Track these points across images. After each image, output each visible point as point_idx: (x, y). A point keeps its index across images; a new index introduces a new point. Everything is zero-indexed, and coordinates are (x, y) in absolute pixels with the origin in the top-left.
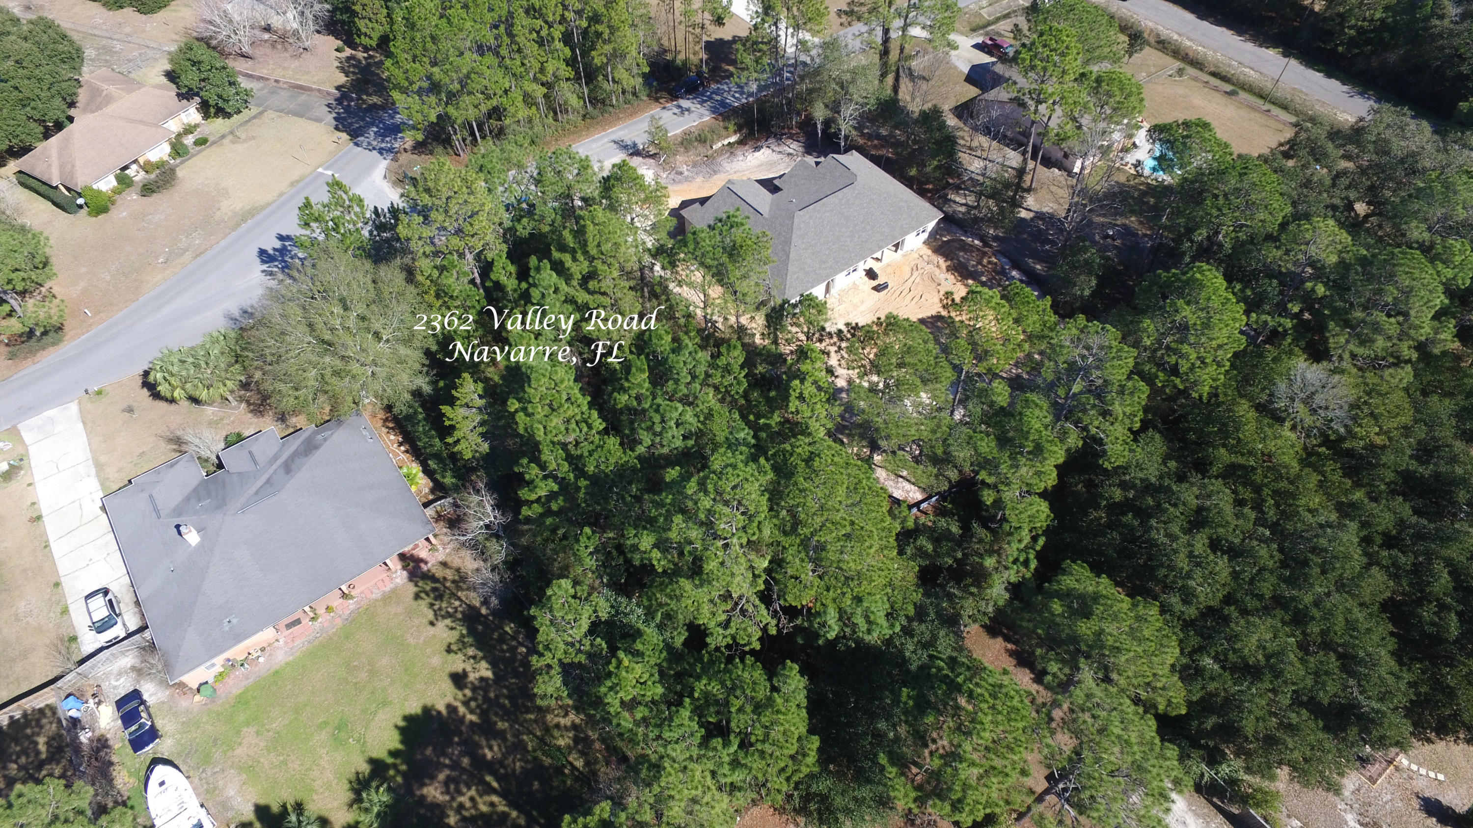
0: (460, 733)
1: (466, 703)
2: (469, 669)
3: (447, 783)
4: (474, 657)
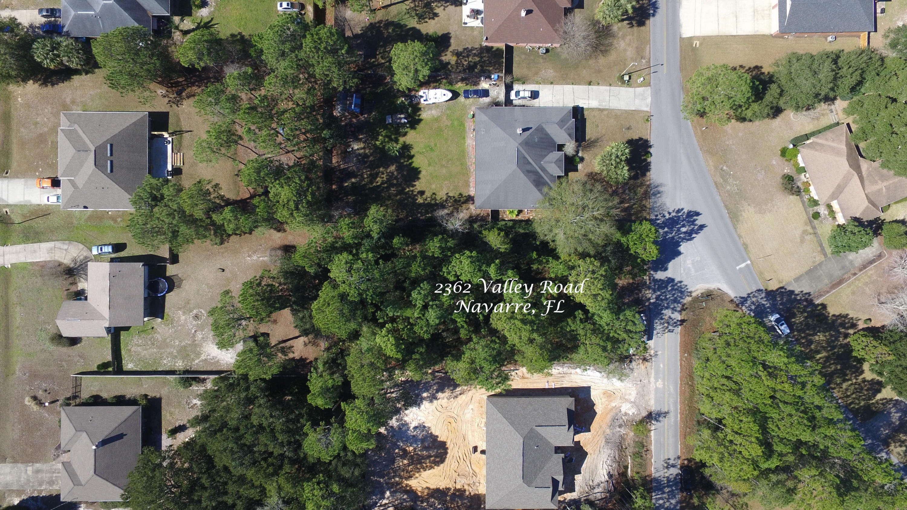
0: (405, 184)
2: (423, 197)
3: (393, 173)
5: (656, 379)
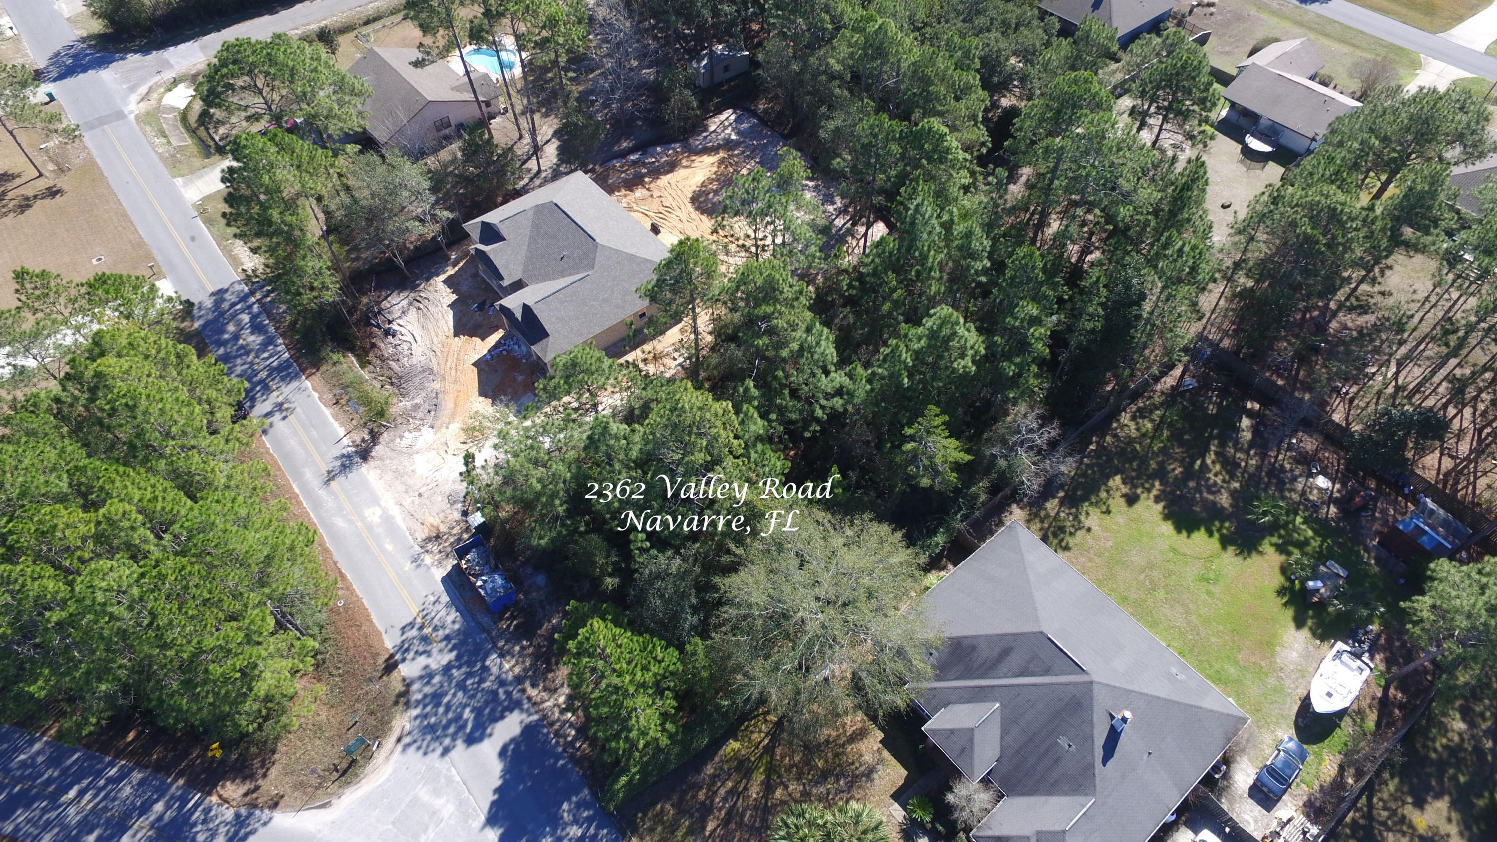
0: (1172, 492)
1: (1149, 490)
3: (1213, 495)
5: (387, 519)
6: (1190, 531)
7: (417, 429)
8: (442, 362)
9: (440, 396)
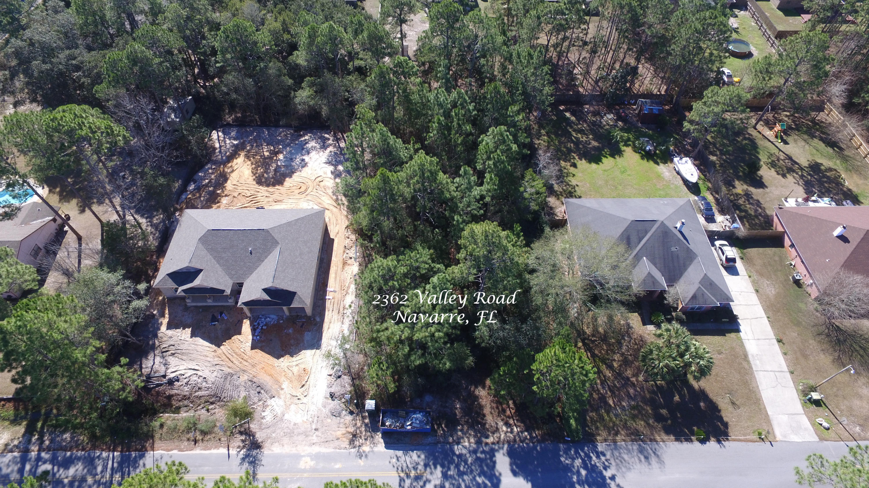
0: (580, 153)
1: (574, 158)
2: (569, 167)
3: (590, 144)
4: (565, 169)
5: (317, 457)
6: (601, 161)
7: (265, 406)
8: (231, 364)
9: (255, 380)
